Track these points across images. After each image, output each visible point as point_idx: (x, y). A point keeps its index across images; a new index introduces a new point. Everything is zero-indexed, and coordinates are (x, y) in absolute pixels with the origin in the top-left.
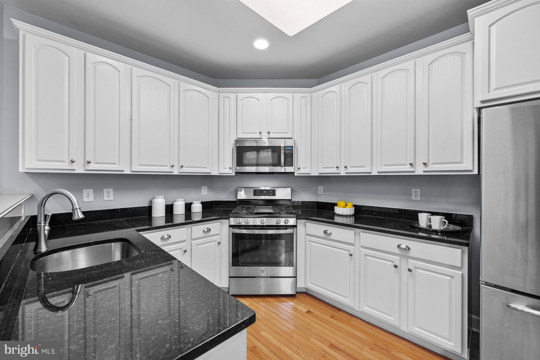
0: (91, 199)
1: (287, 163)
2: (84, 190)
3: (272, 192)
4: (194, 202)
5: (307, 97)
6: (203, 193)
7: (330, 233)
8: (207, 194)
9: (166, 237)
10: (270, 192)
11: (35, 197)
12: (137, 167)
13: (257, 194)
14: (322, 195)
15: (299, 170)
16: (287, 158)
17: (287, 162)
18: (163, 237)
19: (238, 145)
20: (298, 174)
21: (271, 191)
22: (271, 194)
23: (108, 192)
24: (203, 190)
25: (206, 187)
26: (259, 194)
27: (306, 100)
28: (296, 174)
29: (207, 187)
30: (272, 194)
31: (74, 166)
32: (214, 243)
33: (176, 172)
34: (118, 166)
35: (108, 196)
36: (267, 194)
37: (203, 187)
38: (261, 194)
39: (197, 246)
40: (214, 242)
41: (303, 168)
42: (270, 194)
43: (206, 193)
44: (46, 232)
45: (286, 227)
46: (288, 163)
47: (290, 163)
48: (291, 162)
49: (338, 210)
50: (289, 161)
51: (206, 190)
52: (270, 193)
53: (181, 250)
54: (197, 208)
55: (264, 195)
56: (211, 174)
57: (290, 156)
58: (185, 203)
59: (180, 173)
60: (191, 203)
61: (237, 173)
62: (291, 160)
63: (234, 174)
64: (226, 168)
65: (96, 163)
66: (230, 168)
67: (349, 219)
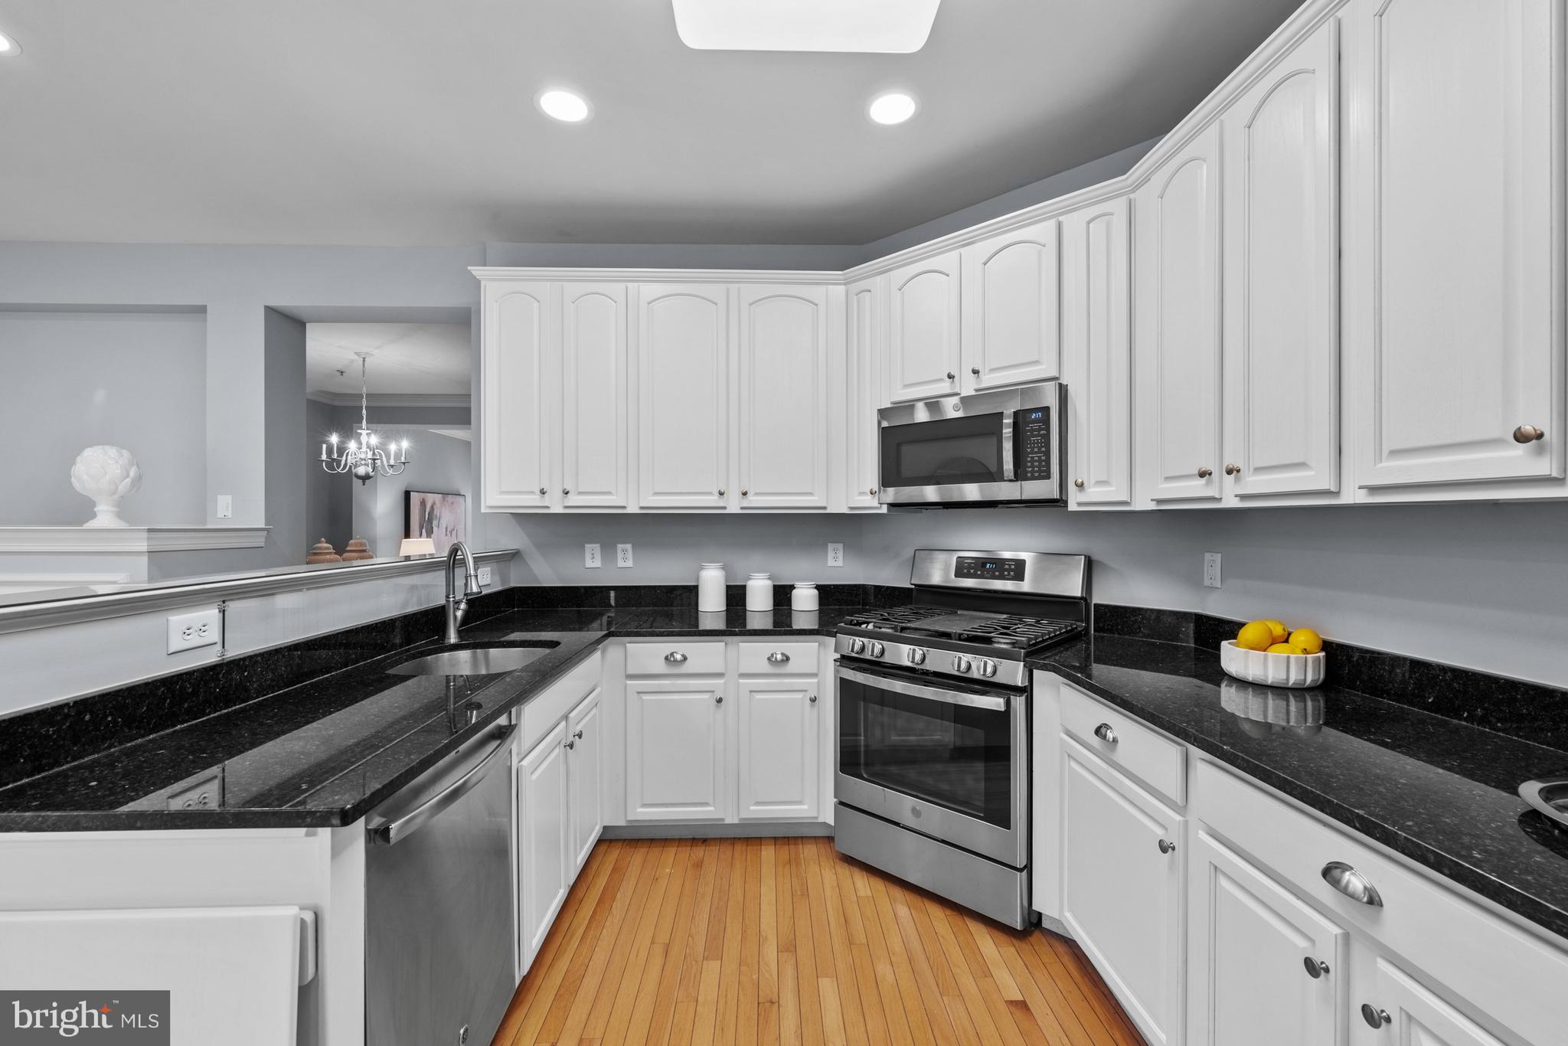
0: (597, 563)
1: (1030, 467)
2: (587, 546)
3: (1013, 567)
4: (797, 584)
5: (1111, 214)
6: (831, 562)
7: (1114, 738)
8: (841, 565)
9: (679, 657)
10: (1007, 566)
11: (523, 558)
12: (650, 498)
13: (965, 571)
14: (1218, 588)
15: (1080, 491)
16: (1029, 450)
17: (1029, 464)
18: (672, 654)
19: (885, 424)
20: (1079, 504)
21: (1010, 565)
22: (1009, 574)
23: (624, 551)
24: (831, 554)
25: (840, 546)
26: (972, 571)
27: (1108, 225)
28: (1072, 507)
29: (842, 545)
30: (1012, 573)
31: (547, 501)
32: (799, 696)
33: (734, 507)
34: (615, 498)
35: (625, 559)
36: (997, 573)
37: (830, 546)
38: (979, 573)
39: (753, 694)
40: (803, 693)
41: (1099, 483)
42: (1006, 573)
43: (840, 563)
44: (459, 614)
45: (986, 686)
46: (1033, 466)
47: (1039, 467)
48: (1043, 463)
49: (1233, 658)
50: (1036, 461)
51: (840, 554)
52: (1007, 570)
53: (710, 694)
54: (805, 599)
55: (989, 576)
56: (828, 511)
57: (1038, 443)
58: (774, 586)
59: (742, 508)
60: (792, 587)
61: (892, 505)
62: (1043, 458)
63: (884, 510)
64: (861, 494)
65: (580, 493)
66: (871, 494)
67: (1277, 702)
